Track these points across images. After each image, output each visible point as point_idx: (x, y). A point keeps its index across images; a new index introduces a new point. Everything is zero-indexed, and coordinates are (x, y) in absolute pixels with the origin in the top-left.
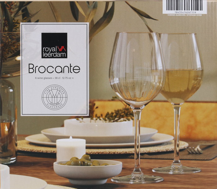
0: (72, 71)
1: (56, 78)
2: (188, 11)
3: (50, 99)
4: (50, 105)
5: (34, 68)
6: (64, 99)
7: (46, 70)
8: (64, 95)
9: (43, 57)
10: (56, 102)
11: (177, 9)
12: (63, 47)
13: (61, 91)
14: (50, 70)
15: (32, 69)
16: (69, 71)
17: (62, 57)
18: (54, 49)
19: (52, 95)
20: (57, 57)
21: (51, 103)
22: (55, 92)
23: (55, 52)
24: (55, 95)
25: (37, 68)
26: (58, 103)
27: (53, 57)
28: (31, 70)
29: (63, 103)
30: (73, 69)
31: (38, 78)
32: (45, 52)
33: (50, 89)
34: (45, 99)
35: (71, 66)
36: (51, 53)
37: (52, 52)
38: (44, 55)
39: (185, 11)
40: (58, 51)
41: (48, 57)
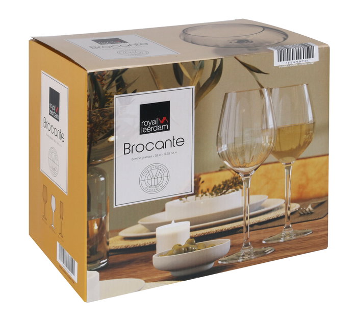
0: (175, 144)
1: (157, 155)
2: (300, 60)
3: (150, 181)
4: (149, 189)
5: (131, 148)
6: (166, 178)
7: (145, 147)
8: (166, 174)
9: (141, 133)
10: (156, 184)
11: (289, 59)
12: (164, 118)
13: (162, 170)
14: (150, 147)
15: (129, 149)
16: (172, 145)
17: (163, 130)
18: (155, 122)
19: (152, 175)
20: (158, 131)
21: (151, 186)
22: (154, 172)
23: (156, 125)
24: (154, 175)
25: (134, 147)
26: (158, 184)
27: (153, 132)
28: (127, 151)
29: (164, 183)
30: (177, 142)
31: (135, 159)
32: (144, 126)
33: (149, 169)
34: (143, 182)
35: (173, 139)
36: (150, 127)
37: (152, 126)
38: (143, 130)
39: (298, 60)
40: (159, 124)
41: (147, 133)
